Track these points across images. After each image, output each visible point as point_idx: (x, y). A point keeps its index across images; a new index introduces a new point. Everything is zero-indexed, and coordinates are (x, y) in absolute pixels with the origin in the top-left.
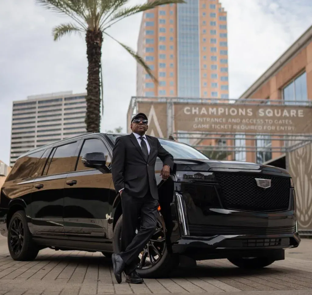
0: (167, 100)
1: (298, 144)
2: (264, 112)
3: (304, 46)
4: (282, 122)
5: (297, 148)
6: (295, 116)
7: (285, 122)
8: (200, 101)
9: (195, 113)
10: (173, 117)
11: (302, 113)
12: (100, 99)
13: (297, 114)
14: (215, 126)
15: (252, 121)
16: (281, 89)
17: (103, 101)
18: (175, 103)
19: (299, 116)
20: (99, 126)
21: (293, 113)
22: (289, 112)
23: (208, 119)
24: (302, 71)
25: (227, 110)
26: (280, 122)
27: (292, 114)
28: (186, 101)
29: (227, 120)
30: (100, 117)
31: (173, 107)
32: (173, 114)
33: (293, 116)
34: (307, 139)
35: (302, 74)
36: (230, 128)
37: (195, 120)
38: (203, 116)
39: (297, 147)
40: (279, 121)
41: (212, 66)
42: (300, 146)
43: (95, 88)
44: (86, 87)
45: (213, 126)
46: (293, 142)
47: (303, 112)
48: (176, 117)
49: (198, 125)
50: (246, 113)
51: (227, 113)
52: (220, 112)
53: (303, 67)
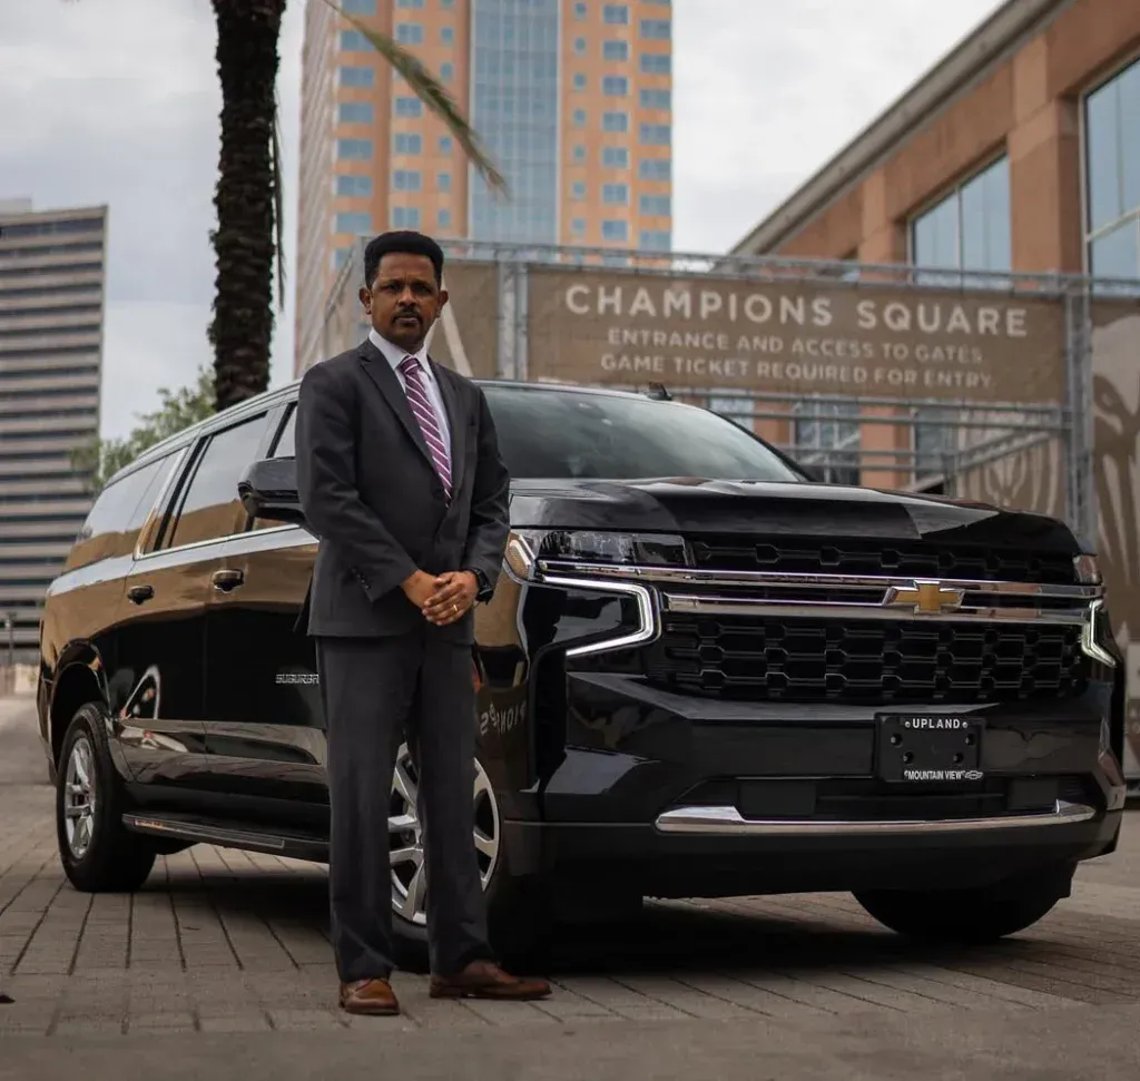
0: (496, 254)
1: (997, 443)
2: (878, 312)
3: (1006, 54)
4: (945, 353)
5: (993, 459)
6: (995, 331)
7: (956, 355)
8: (629, 263)
9: (609, 308)
10: (523, 321)
11: (1021, 322)
12: (273, 246)
13: (1002, 324)
14: (684, 365)
15: (828, 347)
16: (904, 222)
17: (281, 254)
18: (532, 269)
19: (1011, 331)
20: (269, 355)
21: (987, 319)
22: (973, 318)
23: (659, 337)
24: (994, 151)
25: (733, 299)
26: (938, 353)
27: (982, 325)
28: (572, 260)
29: (733, 343)
30: (271, 315)
31: (524, 282)
32: (524, 310)
33: (987, 330)
34: (1033, 421)
35: (991, 164)
36: (744, 372)
37: (607, 338)
38: (641, 321)
39: (991, 453)
40: (931, 351)
41: (609, 118)
42: (1003, 448)
43: (253, 201)
44: (214, 193)
45: (679, 361)
46: (977, 432)
47: (1026, 319)
48: (532, 325)
49: (618, 358)
50: (809, 313)
51: (733, 315)
52: (705, 309)
53: (995, 136)
